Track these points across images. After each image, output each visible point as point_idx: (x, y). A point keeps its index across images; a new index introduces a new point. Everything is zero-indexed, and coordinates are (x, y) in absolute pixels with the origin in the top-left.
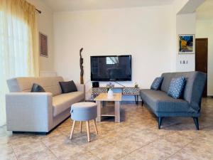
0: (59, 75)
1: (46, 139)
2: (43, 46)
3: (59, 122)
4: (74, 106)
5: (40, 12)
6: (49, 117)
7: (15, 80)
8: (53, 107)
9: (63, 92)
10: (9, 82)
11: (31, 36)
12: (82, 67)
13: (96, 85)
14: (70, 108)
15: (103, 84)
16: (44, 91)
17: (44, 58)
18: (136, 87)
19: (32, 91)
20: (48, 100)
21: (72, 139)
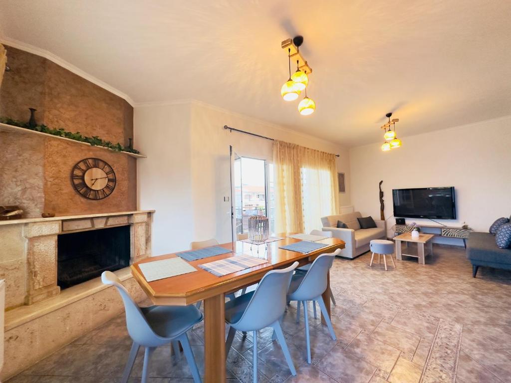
0: (356, 211)
1: (351, 263)
2: (342, 184)
3: (362, 253)
4: (372, 242)
5: (338, 156)
6: (353, 248)
7: (326, 218)
8: (355, 241)
9: (362, 228)
10: (323, 219)
11: (332, 179)
12: (382, 202)
13: (400, 222)
14: (369, 243)
15: (409, 222)
16: (348, 228)
17: (342, 194)
18: (465, 228)
19: (338, 227)
20: (352, 234)
21: (372, 266)
